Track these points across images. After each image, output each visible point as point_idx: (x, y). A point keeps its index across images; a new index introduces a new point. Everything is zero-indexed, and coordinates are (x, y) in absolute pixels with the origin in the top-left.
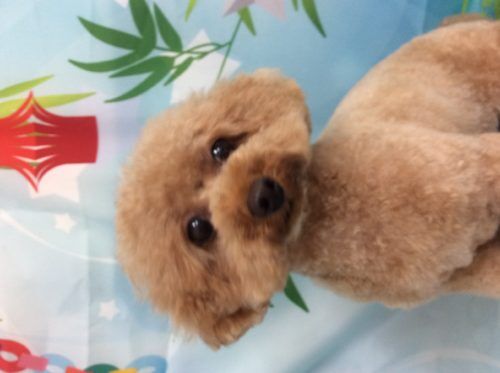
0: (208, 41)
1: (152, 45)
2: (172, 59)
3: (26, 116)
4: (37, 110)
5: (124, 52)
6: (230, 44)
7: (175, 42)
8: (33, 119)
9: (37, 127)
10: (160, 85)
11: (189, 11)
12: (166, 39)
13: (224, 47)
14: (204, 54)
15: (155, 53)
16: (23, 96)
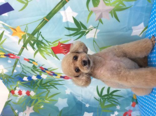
0: (92, 27)
1: (81, 29)
2: (85, 31)
3: (60, 45)
4: (61, 44)
5: (75, 32)
6: (97, 27)
7: (85, 28)
8: (62, 46)
9: (63, 47)
10: (83, 36)
11: (87, 22)
12: (83, 28)
13: (96, 27)
14: (92, 29)
15: (81, 31)
16: (58, 42)
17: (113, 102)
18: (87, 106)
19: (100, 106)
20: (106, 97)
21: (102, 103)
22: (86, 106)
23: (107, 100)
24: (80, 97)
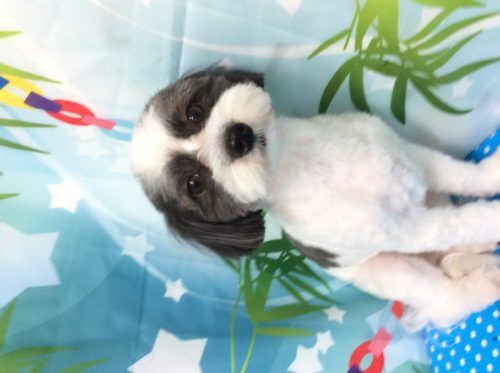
17: (307, 296)
18: (175, 291)
19: (242, 303)
20: (275, 255)
21: (255, 285)
22: (168, 294)
23: (278, 272)
24: (136, 234)
